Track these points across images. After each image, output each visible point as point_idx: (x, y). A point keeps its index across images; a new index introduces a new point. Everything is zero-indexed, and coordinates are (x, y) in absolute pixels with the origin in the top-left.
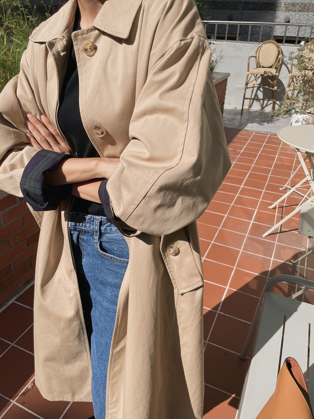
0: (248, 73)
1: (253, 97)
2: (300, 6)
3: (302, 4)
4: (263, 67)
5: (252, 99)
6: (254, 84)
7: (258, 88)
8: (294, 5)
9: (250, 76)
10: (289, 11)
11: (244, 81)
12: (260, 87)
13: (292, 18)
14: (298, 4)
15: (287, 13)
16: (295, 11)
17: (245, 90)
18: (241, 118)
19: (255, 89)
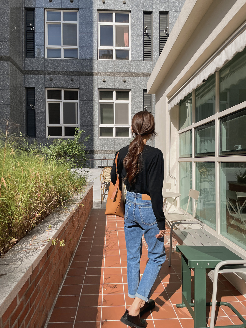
0: (101, 182)
1: (104, 194)
2: (110, 151)
3: (111, 150)
4: (106, 179)
5: (104, 195)
6: (104, 188)
7: (106, 190)
8: (106, 151)
9: (102, 183)
10: (105, 153)
11: (100, 186)
12: (107, 189)
13: (107, 157)
14: (108, 150)
15: (104, 155)
16: (108, 153)
17: (101, 190)
18: (101, 205)
19: (105, 190)
